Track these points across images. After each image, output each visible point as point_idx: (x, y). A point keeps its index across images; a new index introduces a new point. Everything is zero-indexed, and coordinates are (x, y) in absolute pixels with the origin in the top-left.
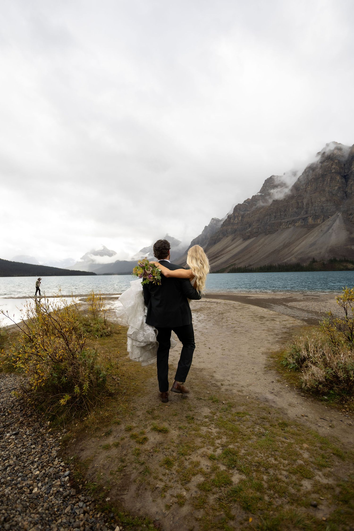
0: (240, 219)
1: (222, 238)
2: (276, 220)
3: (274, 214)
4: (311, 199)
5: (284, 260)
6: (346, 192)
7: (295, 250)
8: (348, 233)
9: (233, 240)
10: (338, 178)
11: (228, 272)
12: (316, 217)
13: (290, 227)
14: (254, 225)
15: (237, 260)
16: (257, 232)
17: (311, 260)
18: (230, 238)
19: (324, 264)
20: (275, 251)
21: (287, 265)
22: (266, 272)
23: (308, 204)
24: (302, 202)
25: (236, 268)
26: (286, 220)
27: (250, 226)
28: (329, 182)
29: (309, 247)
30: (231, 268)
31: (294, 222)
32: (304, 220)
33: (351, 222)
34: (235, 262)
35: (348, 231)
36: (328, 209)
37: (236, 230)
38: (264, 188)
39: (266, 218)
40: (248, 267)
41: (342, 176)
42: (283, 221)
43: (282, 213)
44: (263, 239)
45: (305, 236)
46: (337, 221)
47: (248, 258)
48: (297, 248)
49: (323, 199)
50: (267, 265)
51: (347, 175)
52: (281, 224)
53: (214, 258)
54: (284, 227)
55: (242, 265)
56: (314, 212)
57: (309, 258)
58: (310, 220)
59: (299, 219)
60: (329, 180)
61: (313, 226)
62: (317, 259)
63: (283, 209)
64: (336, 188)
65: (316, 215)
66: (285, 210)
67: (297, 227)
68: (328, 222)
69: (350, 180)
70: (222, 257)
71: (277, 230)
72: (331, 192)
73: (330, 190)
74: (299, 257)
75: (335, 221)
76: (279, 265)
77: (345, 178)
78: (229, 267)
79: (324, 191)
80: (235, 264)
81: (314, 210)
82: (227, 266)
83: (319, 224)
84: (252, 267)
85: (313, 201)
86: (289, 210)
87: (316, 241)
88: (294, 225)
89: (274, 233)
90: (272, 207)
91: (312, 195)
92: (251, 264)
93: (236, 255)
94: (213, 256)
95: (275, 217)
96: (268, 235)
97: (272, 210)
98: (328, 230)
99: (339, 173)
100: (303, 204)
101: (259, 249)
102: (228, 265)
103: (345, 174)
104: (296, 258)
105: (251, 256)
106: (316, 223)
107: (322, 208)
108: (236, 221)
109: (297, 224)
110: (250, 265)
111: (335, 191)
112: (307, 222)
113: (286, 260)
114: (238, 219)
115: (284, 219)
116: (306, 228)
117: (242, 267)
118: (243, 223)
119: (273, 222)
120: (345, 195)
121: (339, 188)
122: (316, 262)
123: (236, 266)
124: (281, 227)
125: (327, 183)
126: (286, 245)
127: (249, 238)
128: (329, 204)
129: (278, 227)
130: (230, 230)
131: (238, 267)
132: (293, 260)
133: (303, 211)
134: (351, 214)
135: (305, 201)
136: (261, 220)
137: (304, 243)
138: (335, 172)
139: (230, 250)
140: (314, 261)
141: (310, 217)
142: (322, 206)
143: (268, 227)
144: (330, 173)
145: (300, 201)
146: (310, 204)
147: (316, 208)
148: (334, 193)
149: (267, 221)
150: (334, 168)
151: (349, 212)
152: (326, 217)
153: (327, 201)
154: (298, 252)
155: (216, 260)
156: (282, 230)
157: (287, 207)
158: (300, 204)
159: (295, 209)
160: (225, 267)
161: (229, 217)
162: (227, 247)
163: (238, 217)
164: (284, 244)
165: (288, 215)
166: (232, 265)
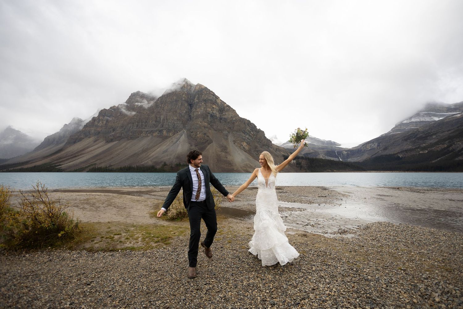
0: (104, 123)
1: (83, 138)
2: (138, 128)
3: (137, 124)
4: (167, 116)
5: (142, 163)
6: (190, 116)
7: (151, 155)
8: (190, 145)
9: (95, 141)
10: (186, 105)
11: (88, 172)
12: (169, 131)
13: (149, 136)
14: (117, 130)
15: (98, 160)
16: (120, 137)
17: (163, 163)
18: (92, 139)
19: (172, 167)
20: (134, 154)
21: (144, 166)
22: (125, 172)
23: (164, 120)
24: (160, 118)
25: (97, 167)
26: (146, 130)
27: (114, 130)
28: (180, 106)
29: (162, 154)
30: (91, 167)
31: (152, 132)
32: (160, 132)
33: (192, 137)
34: (95, 162)
35: (189, 144)
36: (178, 126)
37: (99, 133)
38: (130, 100)
39: (130, 125)
40: (108, 167)
41: (189, 104)
42: (144, 130)
43: (143, 124)
44: (125, 144)
45: (160, 144)
46: (183, 136)
47: (109, 159)
48: (153, 153)
49: (175, 118)
50: (126, 166)
51: (192, 104)
52: (141, 132)
53: (72, 157)
54: (144, 135)
55: (103, 165)
56: (168, 127)
57: (161, 162)
58: (165, 132)
59: (156, 131)
60: (180, 105)
61: (166, 138)
62: (167, 163)
63: (144, 120)
64: (185, 111)
65: (169, 129)
66: (146, 122)
67: (154, 136)
68: (177, 136)
69: (193, 108)
70: (83, 157)
71: (138, 137)
72: (181, 114)
73: (180, 112)
74: (154, 160)
75: (182, 135)
76: (137, 167)
77: (191, 106)
78: (88, 166)
79: (176, 112)
80: (95, 164)
81: (168, 125)
82: (86, 166)
83: (171, 136)
84: (113, 167)
85: (168, 118)
86: (149, 121)
87: (167, 149)
88: (152, 135)
89: (135, 139)
90: (135, 117)
91: (167, 113)
92: (112, 164)
93: (97, 156)
94: (72, 155)
95: (137, 126)
96: (129, 140)
97: (135, 119)
98: (177, 142)
99: (187, 102)
100: (161, 119)
101: (121, 152)
102: (88, 165)
103: (191, 103)
104: (151, 161)
105: (113, 158)
106: (169, 135)
107: (174, 124)
108: (100, 124)
109: (154, 134)
110: (111, 166)
111: (183, 114)
112: (162, 133)
113: (143, 163)
114: (102, 123)
115: (144, 129)
116: (161, 138)
117: (103, 167)
118: (107, 127)
119: (135, 130)
120: (189, 118)
121: (186, 112)
122: (167, 165)
123: (97, 166)
124: (142, 135)
125: (178, 107)
126: (145, 151)
127: (112, 141)
128: (178, 122)
129: (139, 135)
130: (93, 131)
131: (99, 167)
132: (149, 162)
133: (160, 125)
134: (192, 132)
135: (162, 117)
136: (124, 127)
137: (159, 149)
138: (184, 100)
139: (91, 151)
140: (165, 164)
141: (165, 130)
142: (174, 123)
143: (131, 133)
144: (181, 100)
145: (159, 116)
146: (165, 120)
147: (170, 124)
148: (182, 115)
149: (130, 128)
150: (184, 97)
151: (191, 131)
152: (175, 132)
153: (178, 120)
154: (154, 156)
155: (74, 159)
156: (142, 138)
157: (148, 119)
158: (158, 119)
159: (154, 122)
160: (85, 166)
161: (94, 119)
162: (88, 148)
163: (102, 121)
164: (143, 149)
165: (148, 126)
166: (92, 165)
